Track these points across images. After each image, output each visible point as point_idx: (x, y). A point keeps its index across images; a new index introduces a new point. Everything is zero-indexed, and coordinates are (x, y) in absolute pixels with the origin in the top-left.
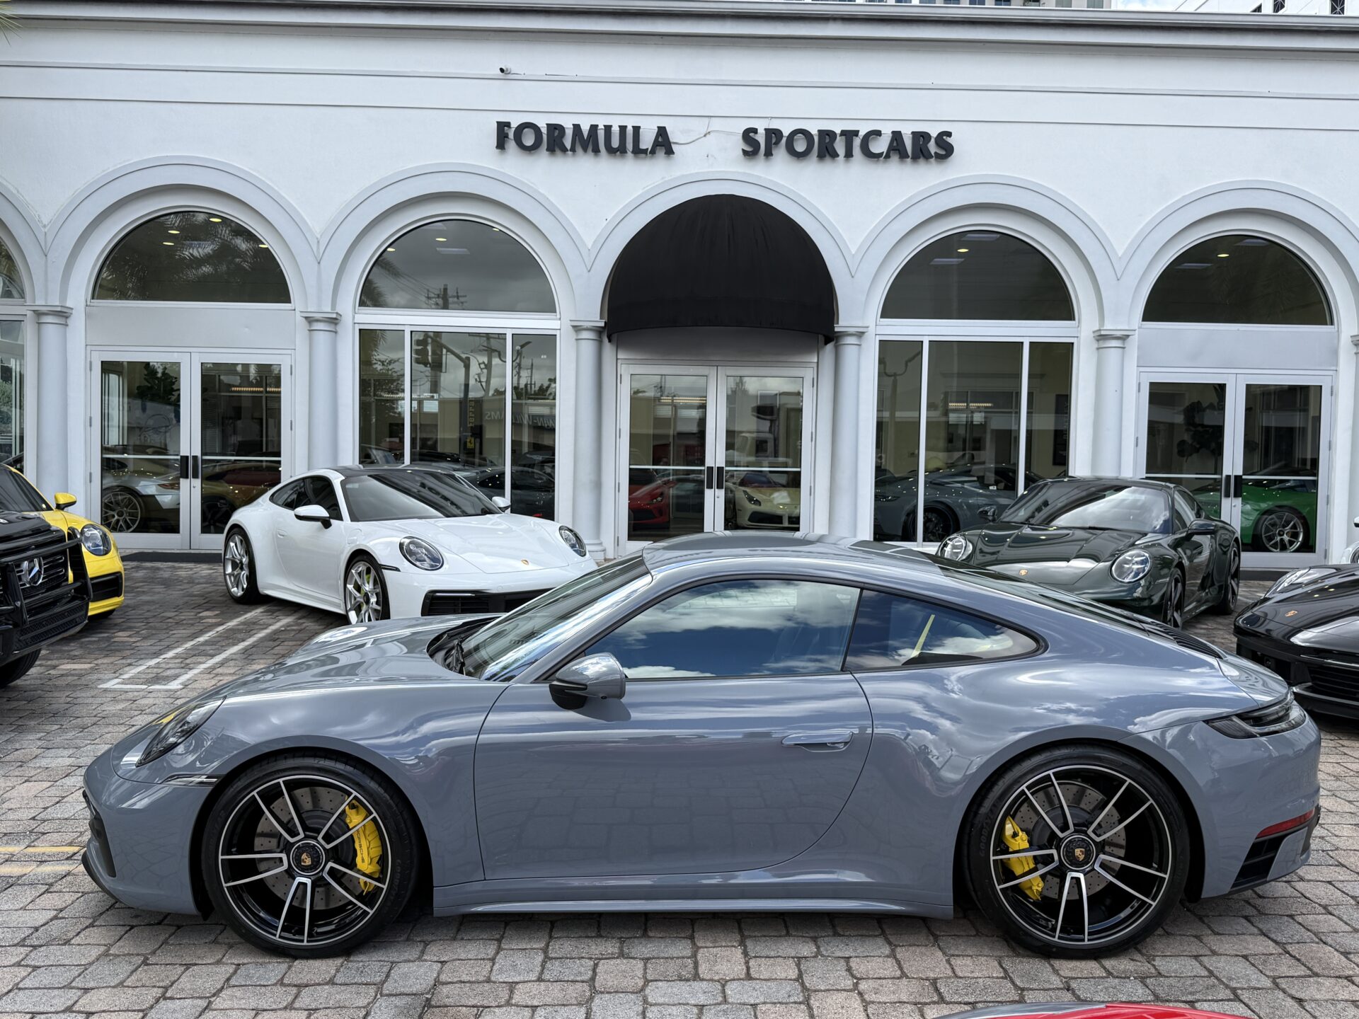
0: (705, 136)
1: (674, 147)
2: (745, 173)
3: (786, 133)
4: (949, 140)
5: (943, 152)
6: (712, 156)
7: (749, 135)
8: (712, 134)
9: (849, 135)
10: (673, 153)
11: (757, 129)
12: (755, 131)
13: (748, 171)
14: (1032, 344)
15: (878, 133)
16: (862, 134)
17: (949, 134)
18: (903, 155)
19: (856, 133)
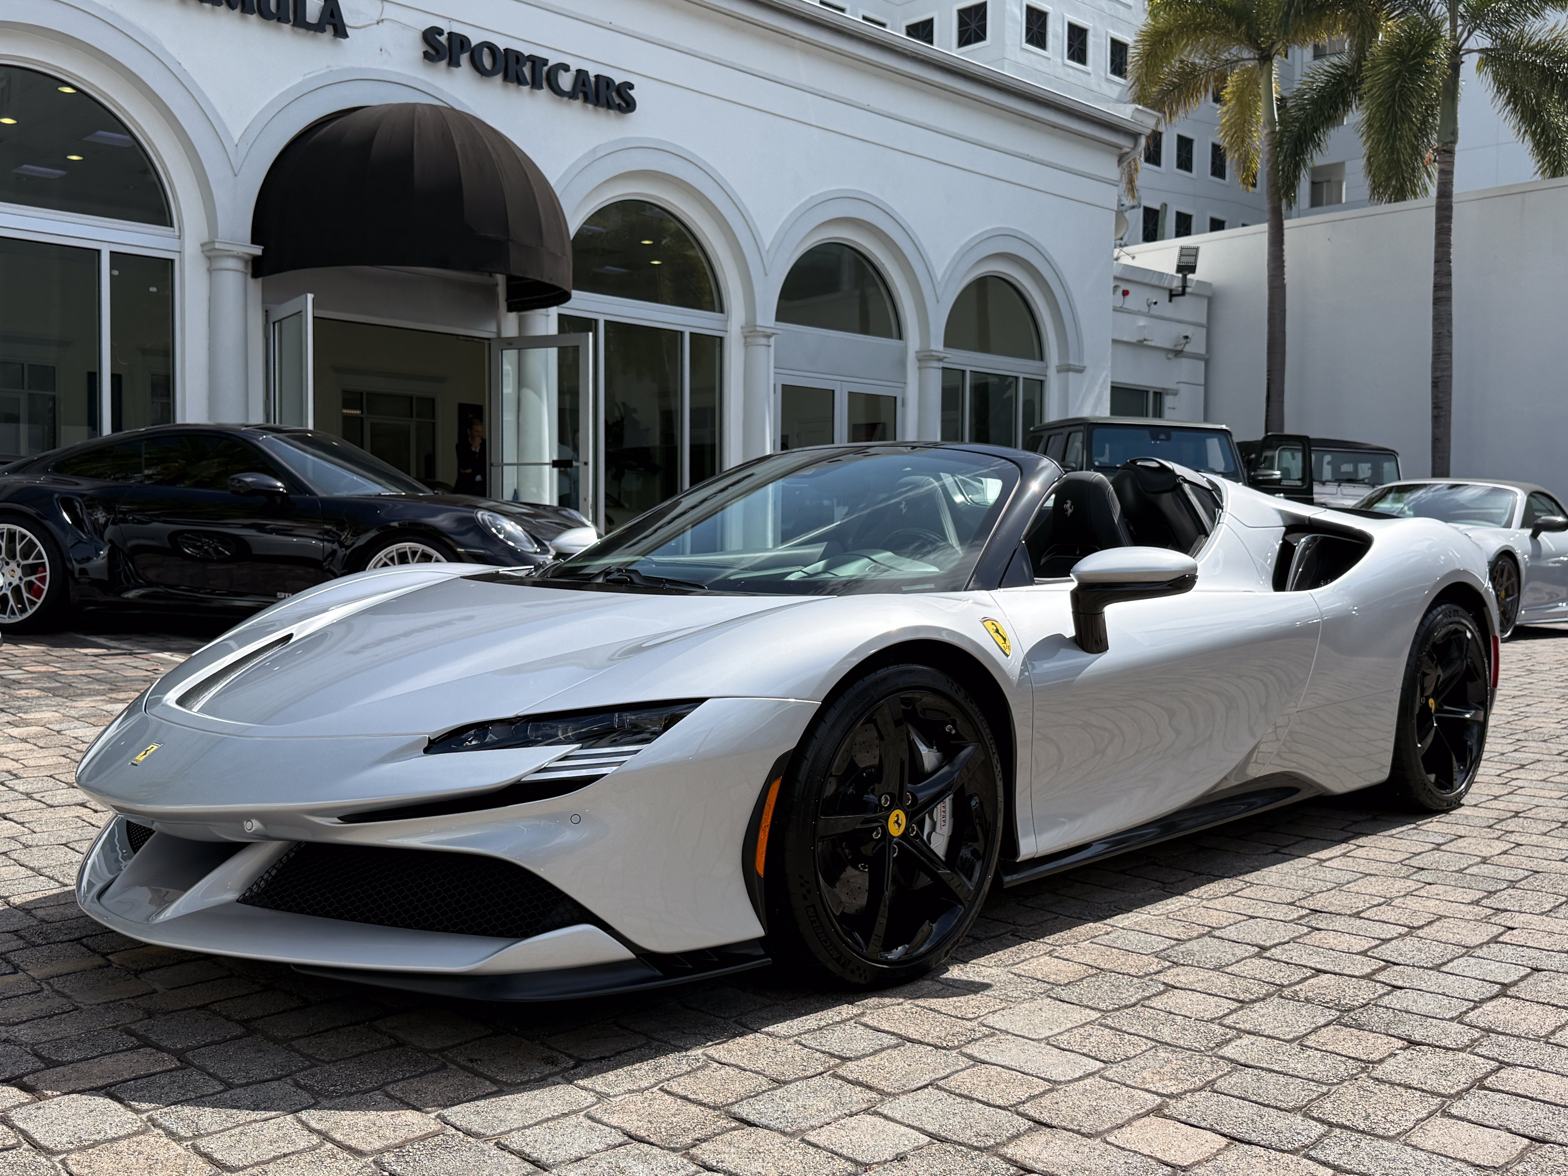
0: (378, 23)
1: (347, 29)
2: (424, 82)
3: (473, 44)
4: (631, 92)
5: (624, 104)
6: (387, 51)
7: (430, 36)
8: (385, 22)
9: (537, 62)
10: (345, 35)
11: (443, 30)
12: (440, 32)
13: (428, 80)
14: (691, 334)
15: (566, 68)
16: (550, 64)
17: (631, 87)
18: (586, 100)
19: (545, 62)
